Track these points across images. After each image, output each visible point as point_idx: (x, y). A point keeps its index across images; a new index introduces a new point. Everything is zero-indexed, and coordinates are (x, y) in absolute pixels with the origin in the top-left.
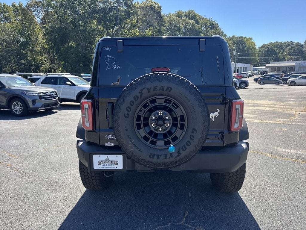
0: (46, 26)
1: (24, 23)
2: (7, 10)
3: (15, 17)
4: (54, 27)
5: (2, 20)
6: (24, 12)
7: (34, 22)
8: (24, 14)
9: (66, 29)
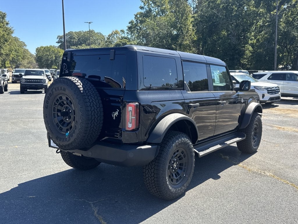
0: (196, 16)
1: (177, 15)
2: (164, 2)
3: (170, 9)
4: (204, 16)
5: (159, 14)
6: (177, 3)
7: (186, 12)
8: (177, 5)
9: (217, 17)
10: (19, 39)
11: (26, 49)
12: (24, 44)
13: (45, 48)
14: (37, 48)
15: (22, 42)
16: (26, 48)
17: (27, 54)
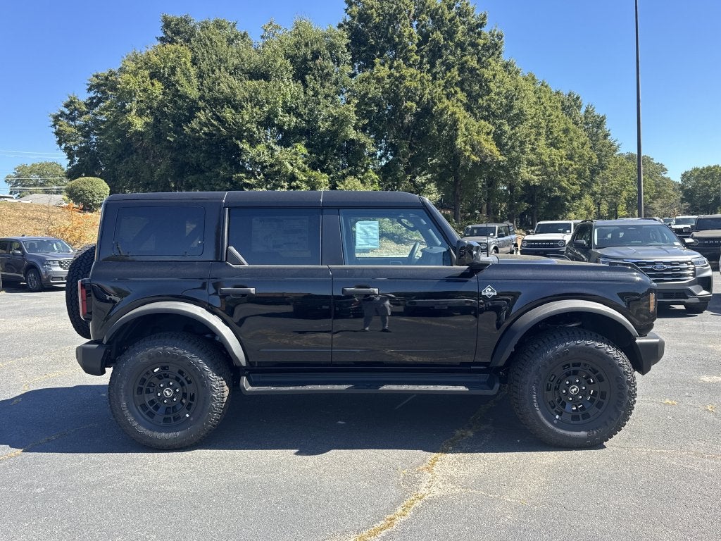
10: (652, 159)
11: (664, 178)
12: (661, 168)
13: (701, 172)
14: (683, 173)
15: (658, 164)
16: (665, 176)
17: (665, 189)
